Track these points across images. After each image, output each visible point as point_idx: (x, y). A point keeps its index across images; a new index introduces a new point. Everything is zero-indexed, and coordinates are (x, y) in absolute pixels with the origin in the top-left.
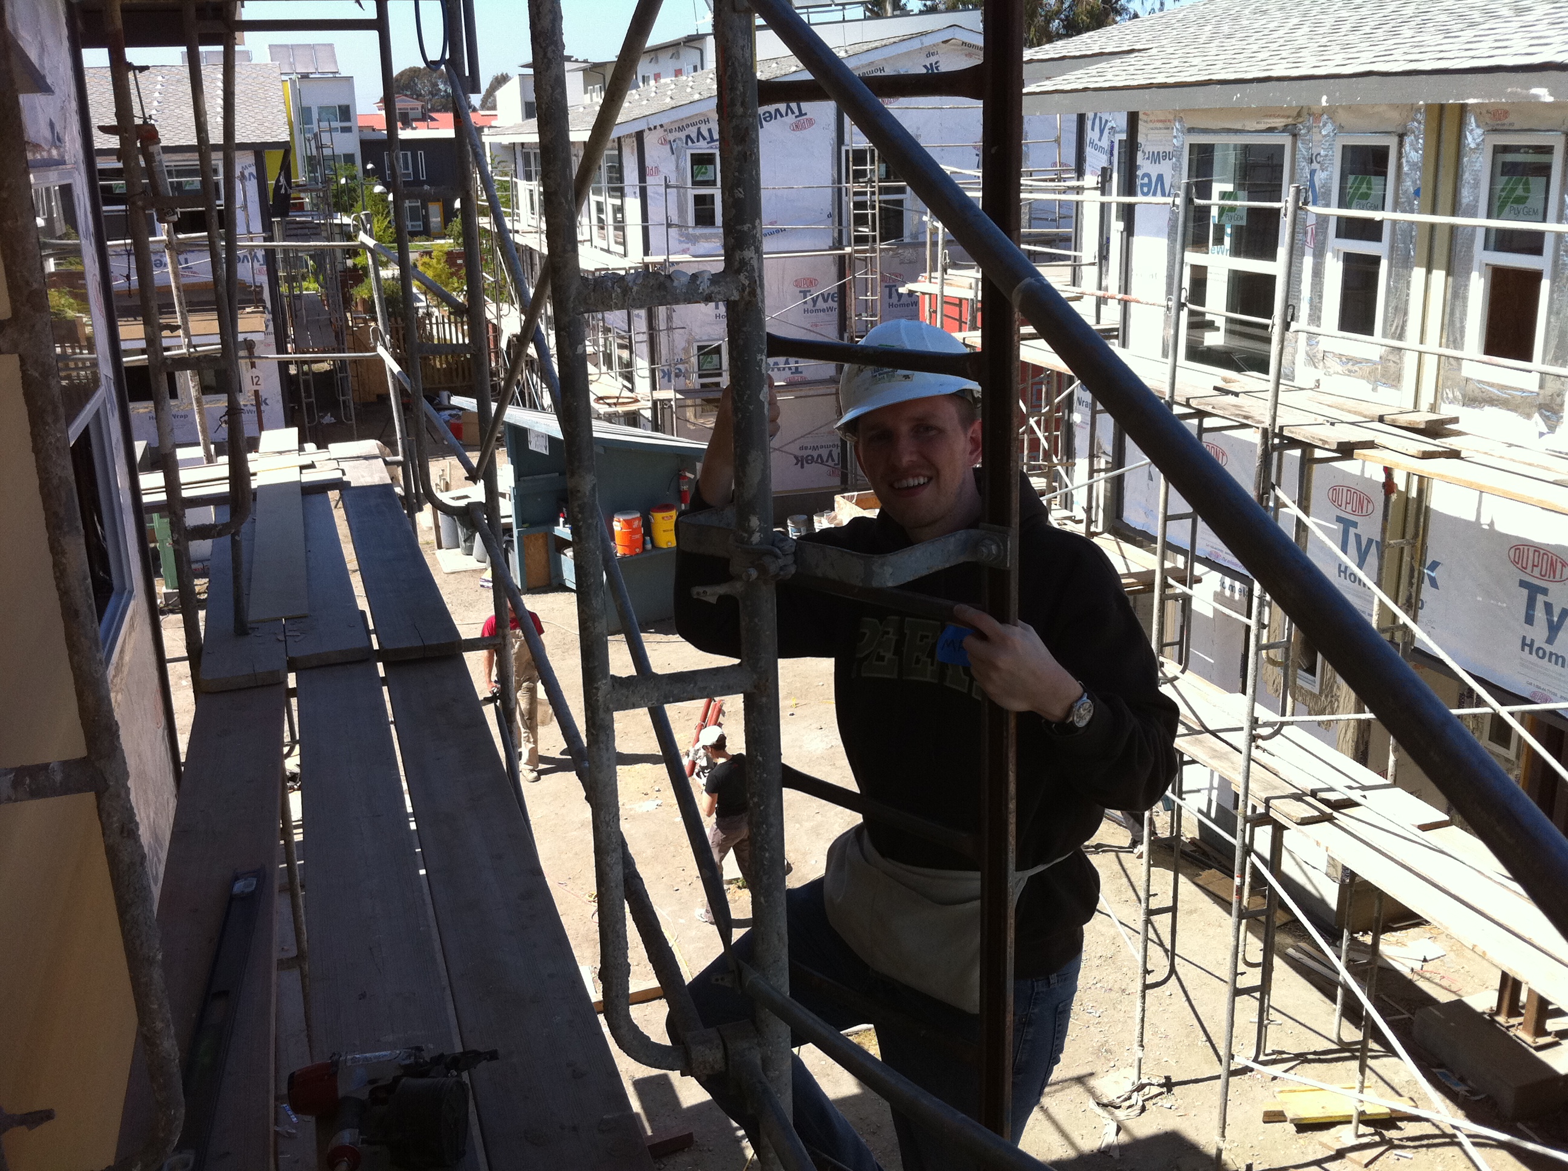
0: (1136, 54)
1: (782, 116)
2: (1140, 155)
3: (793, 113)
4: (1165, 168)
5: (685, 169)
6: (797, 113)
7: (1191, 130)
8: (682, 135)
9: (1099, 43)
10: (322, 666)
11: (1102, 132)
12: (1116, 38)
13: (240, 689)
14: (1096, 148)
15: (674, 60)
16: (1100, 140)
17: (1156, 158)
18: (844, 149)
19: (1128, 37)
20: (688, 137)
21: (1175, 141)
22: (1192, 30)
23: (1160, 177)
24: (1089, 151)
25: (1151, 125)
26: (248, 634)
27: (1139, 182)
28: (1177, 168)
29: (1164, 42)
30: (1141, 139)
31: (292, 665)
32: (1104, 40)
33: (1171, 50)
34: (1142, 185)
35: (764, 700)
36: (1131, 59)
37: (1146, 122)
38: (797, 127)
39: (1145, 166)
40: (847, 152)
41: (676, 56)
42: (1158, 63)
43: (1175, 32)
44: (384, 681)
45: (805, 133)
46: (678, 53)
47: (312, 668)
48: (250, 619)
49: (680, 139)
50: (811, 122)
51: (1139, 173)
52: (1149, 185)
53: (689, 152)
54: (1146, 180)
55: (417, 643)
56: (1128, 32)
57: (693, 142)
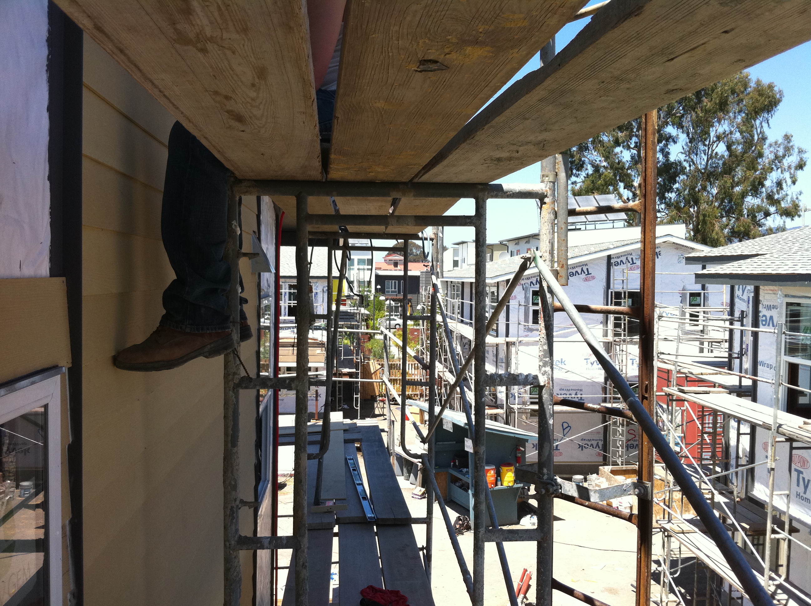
0: (759, 257)
1: (579, 274)
2: (761, 306)
3: (584, 273)
4: (774, 313)
5: (529, 297)
6: (587, 273)
7: (786, 296)
8: (529, 281)
9: (741, 249)
10: (350, 523)
11: (743, 291)
12: (750, 247)
13: (314, 529)
14: (741, 299)
15: (527, 244)
16: (742, 295)
17: (769, 308)
18: (610, 291)
19: (756, 247)
20: (531, 282)
21: (779, 300)
22: (789, 245)
23: (771, 318)
24: (737, 300)
25: (766, 292)
26: (319, 505)
27: (760, 319)
28: (780, 314)
29: (774, 251)
30: (761, 298)
31: (338, 522)
32: (743, 248)
33: (776, 256)
34: (763, 321)
35: (545, 545)
36: (755, 259)
37: (764, 290)
38: (586, 280)
39: (763, 312)
40: (612, 292)
41: (528, 242)
42: (769, 263)
43: (780, 246)
44: (376, 534)
45: (591, 283)
46: (529, 241)
47: (345, 524)
48: (322, 498)
49: (528, 283)
50: (593, 278)
51: (761, 314)
52: (766, 320)
53: (531, 290)
54: (764, 318)
55: (392, 517)
56: (756, 244)
57: (534, 285)
